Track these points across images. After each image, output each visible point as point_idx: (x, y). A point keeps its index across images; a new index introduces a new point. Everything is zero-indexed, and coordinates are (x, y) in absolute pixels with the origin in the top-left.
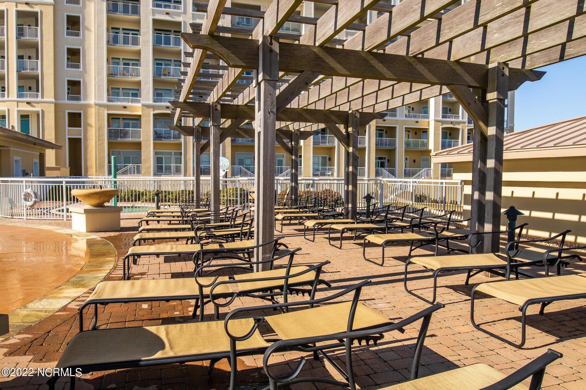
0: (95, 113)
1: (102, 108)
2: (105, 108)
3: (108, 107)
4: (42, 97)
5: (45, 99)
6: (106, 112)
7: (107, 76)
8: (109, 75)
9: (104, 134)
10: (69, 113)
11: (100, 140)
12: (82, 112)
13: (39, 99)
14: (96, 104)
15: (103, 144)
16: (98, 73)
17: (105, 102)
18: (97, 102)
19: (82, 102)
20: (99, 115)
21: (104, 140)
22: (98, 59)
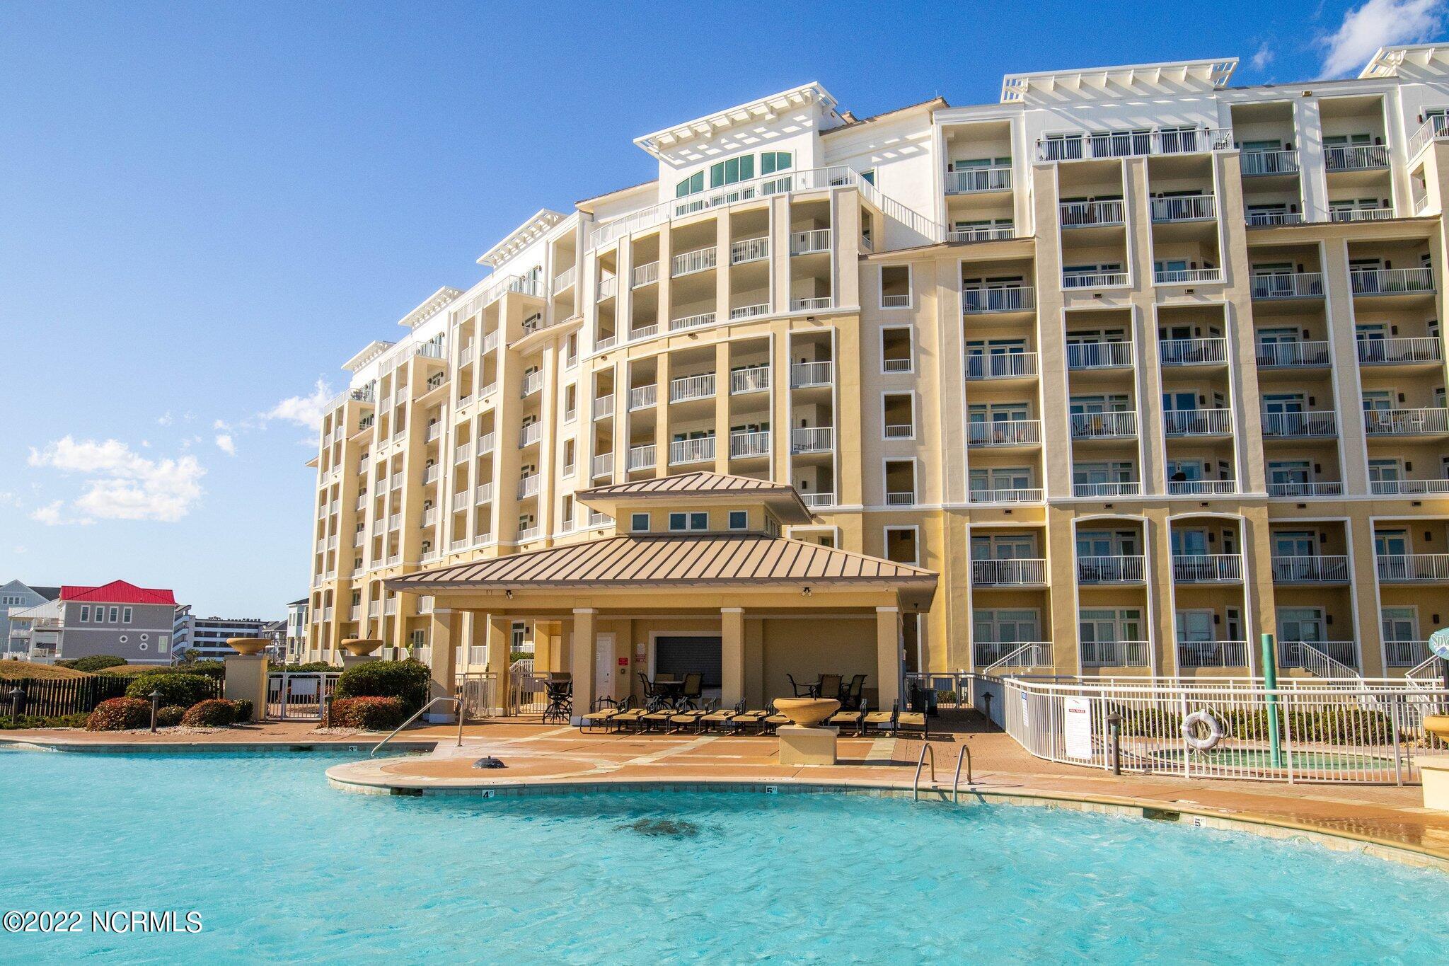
0: (946, 529)
1: (959, 517)
2: (964, 515)
3: (971, 514)
4: (839, 502)
5: (844, 506)
6: (968, 526)
7: (969, 447)
8: (973, 443)
9: (964, 575)
10: (890, 532)
11: (956, 588)
12: (917, 528)
13: (833, 506)
14: (946, 510)
15: (962, 596)
16: (950, 442)
17: (965, 503)
18: (948, 504)
19: (916, 506)
20: (952, 533)
21: (965, 588)
22: (949, 411)
